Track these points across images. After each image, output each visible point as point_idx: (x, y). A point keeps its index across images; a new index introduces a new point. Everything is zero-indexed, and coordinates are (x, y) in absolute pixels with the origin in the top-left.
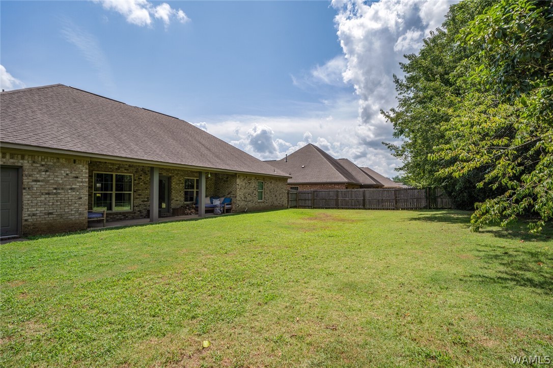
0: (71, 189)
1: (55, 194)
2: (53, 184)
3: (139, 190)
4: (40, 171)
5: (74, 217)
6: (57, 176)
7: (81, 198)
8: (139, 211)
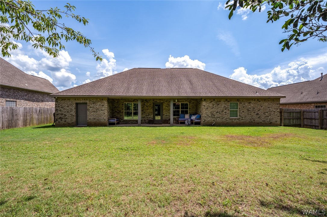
0: (101, 110)
1: (96, 112)
2: (95, 108)
3: (144, 110)
4: (92, 104)
5: (103, 121)
6: (97, 105)
7: (104, 114)
8: (144, 120)
